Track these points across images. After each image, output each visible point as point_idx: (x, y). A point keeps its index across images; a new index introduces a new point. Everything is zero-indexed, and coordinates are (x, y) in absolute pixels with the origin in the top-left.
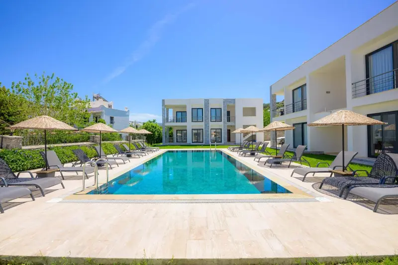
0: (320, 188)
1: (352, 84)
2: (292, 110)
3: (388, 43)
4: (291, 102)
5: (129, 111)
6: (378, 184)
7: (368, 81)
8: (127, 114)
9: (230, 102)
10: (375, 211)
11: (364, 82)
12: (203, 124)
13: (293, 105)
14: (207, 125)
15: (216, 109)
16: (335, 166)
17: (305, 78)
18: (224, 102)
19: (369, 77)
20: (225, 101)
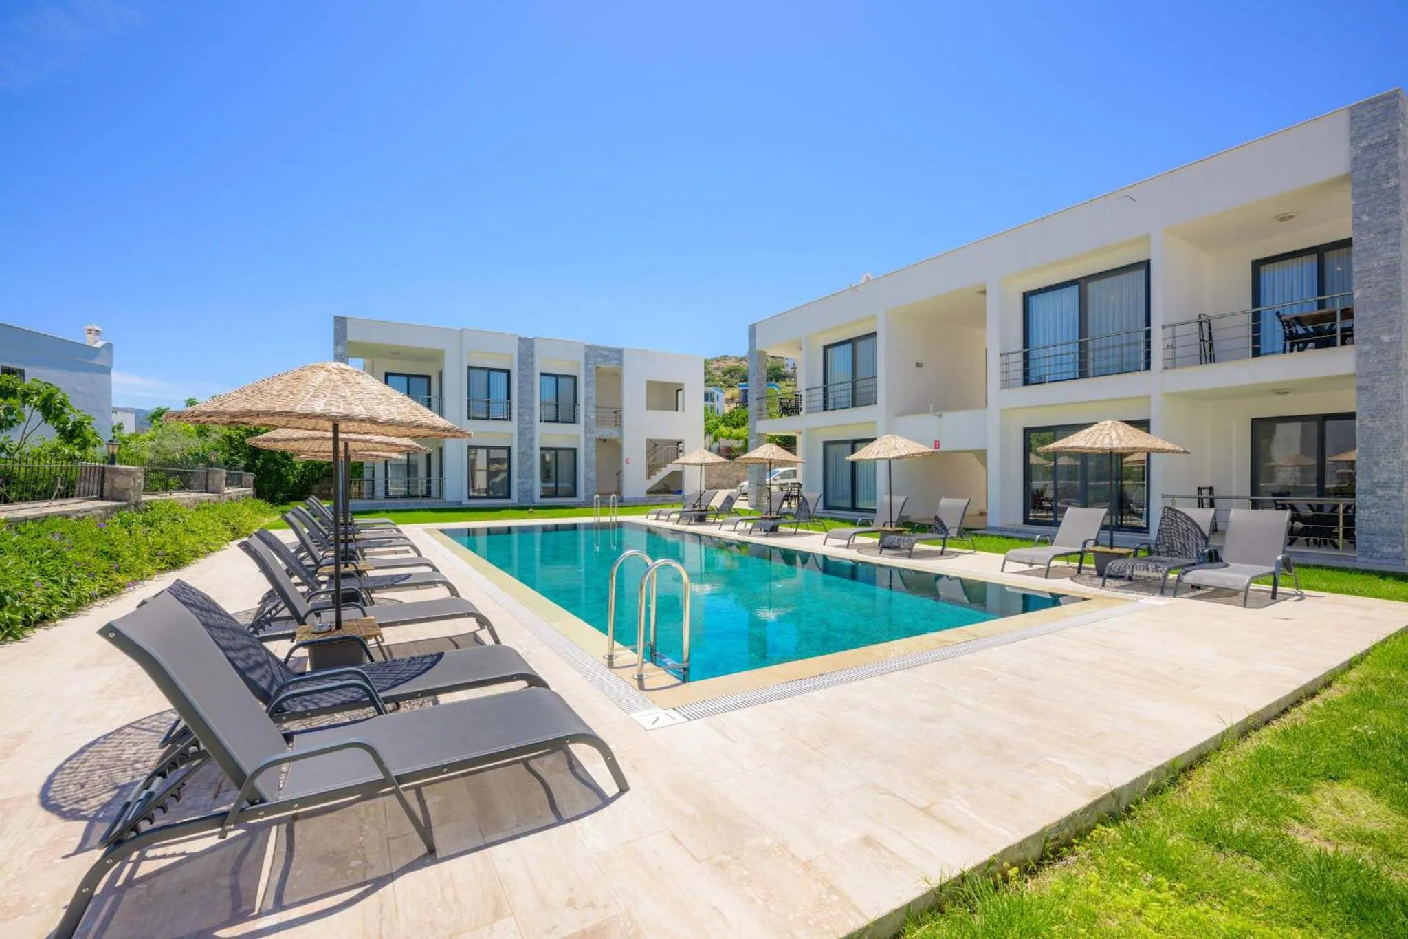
0: (1103, 585)
1: (1001, 355)
2: (821, 403)
3: (1069, 278)
4: (820, 383)
5: (108, 346)
6: (1194, 565)
7: (1026, 356)
8: (98, 361)
9: (606, 358)
10: (1245, 606)
11: (1020, 357)
12: (512, 427)
13: (825, 390)
14: (525, 433)
15: (556, 376)
16: (1083, 540)
17: (874, 317)
18: (587, 357)
19: (1028, 348)
20: (593, 353)
